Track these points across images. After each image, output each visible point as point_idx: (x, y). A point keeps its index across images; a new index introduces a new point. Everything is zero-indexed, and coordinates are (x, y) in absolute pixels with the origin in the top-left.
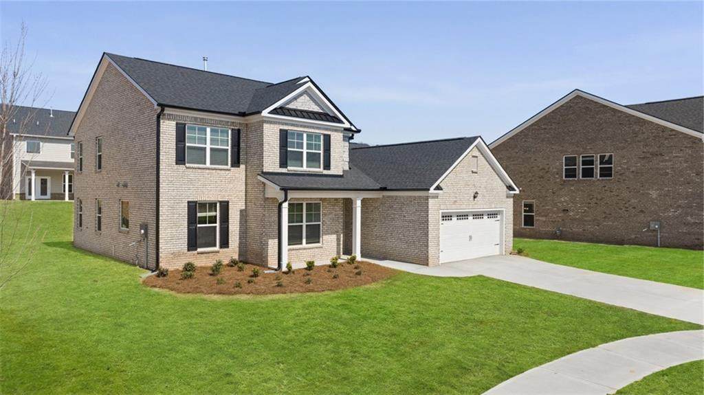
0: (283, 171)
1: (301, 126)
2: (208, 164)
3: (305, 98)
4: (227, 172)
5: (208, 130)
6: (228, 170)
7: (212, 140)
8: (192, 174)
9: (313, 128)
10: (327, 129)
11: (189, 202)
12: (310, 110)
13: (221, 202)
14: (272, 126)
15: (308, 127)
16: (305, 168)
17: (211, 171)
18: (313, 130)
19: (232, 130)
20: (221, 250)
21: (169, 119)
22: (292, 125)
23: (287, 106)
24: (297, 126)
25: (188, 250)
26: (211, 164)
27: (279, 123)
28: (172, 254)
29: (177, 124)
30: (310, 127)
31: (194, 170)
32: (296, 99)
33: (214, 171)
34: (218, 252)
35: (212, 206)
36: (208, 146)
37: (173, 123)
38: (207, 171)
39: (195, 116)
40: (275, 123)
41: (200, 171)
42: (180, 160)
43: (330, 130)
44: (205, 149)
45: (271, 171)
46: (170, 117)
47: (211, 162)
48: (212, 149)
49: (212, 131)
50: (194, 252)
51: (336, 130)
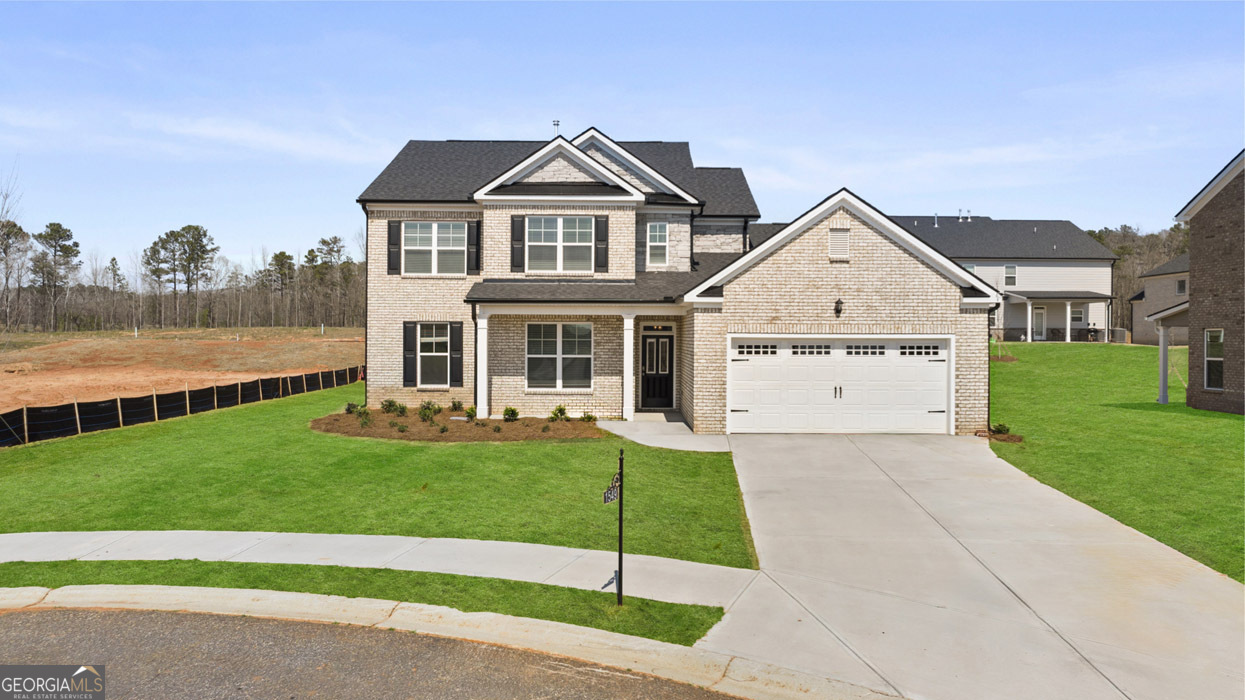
0: (517, 277)
1: (550, 207)
2: (434, 272)
3: (560, 163)
4: (461, 282)
5: (435, 226)
6: (463, 279)
7: (439, 239)
8: (409, 286)
9: (574, 208)
10: (601, 208)
11: (405, 323)
12: (569, 180)
13: (451, 323)
14: (498, 211)
15: (563, 207)
16: (560, 270)
17: (437, 281)
18: (573, 212)
19: (469, 223)
20: (452, 389)
21: (378, 218)
22: (534, 207)
23: (526, 180)
24: (543, 207)
25: (405, 385)
26: (439, 272)
27: (510, 207)
28: (383, 388)
29: (389, 223)
30: (569, 207)
31: (412, 281)
32: (542, 168)
33: (441, 282)
34: (448, 391)
35: (441, 328)
36: (434, 248)
37: (384, 223)
38: (432, 281)
39: (413, 210)
40: (502, 207)
41: (420, 281)
42: (393, 267)
43: (608, 208)
44: (429, 252)
45: (496, 277)
46: (380, 215)
47: (439, 268)
48: (440, 253)
49: (439, 227)
50: (413, 389)
51: (621, 207)
